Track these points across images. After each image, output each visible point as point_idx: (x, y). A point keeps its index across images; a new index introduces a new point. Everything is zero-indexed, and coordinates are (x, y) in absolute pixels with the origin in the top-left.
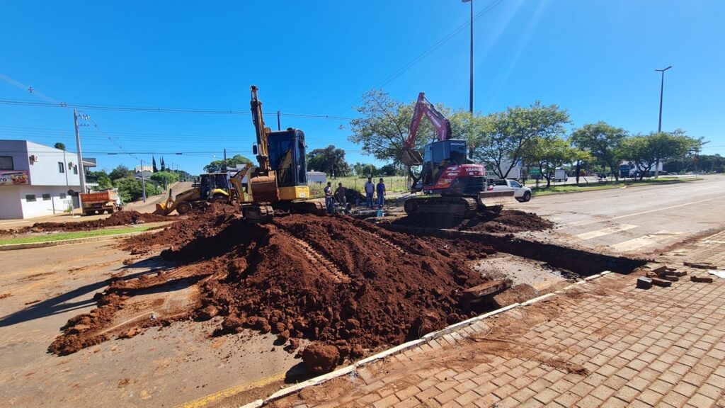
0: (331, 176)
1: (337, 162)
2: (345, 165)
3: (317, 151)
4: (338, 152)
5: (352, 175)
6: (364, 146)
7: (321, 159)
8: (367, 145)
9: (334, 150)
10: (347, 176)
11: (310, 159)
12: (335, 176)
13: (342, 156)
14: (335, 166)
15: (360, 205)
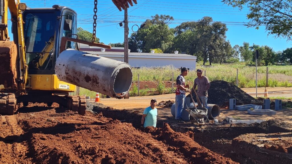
0: (205, 61)
1: (214, 40)
2: (227, 46)
3: (185, 26)
4: (217, 26)
5: (236, 61)
6: (250, 12)
7: (191, 38)
8: (256, 10)
9: (211, 24)
10: (229, 63)
11: (175, 36)
12: (211, 61)
13: (223, 32)
14: (211, 47)
15: (236, 109)
